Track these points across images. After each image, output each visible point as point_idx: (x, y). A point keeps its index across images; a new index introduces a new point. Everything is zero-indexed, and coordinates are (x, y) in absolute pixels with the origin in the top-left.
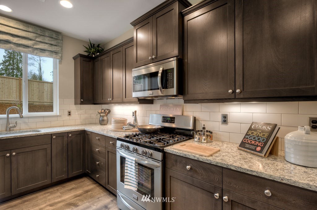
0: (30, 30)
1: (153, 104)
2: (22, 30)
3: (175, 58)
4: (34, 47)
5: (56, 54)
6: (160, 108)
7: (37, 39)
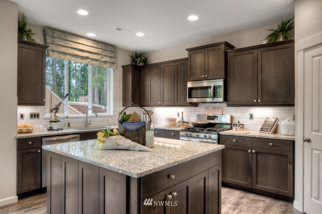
0: (100, 47)
1: (197, 107)
2: (95, 47)
3: (223, 80)
4: (101, 60)
5: (113, 65)
6: (205, 110)
7: (103, 54)
